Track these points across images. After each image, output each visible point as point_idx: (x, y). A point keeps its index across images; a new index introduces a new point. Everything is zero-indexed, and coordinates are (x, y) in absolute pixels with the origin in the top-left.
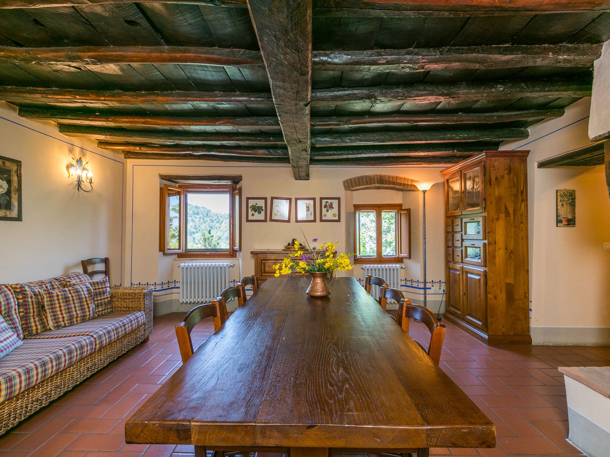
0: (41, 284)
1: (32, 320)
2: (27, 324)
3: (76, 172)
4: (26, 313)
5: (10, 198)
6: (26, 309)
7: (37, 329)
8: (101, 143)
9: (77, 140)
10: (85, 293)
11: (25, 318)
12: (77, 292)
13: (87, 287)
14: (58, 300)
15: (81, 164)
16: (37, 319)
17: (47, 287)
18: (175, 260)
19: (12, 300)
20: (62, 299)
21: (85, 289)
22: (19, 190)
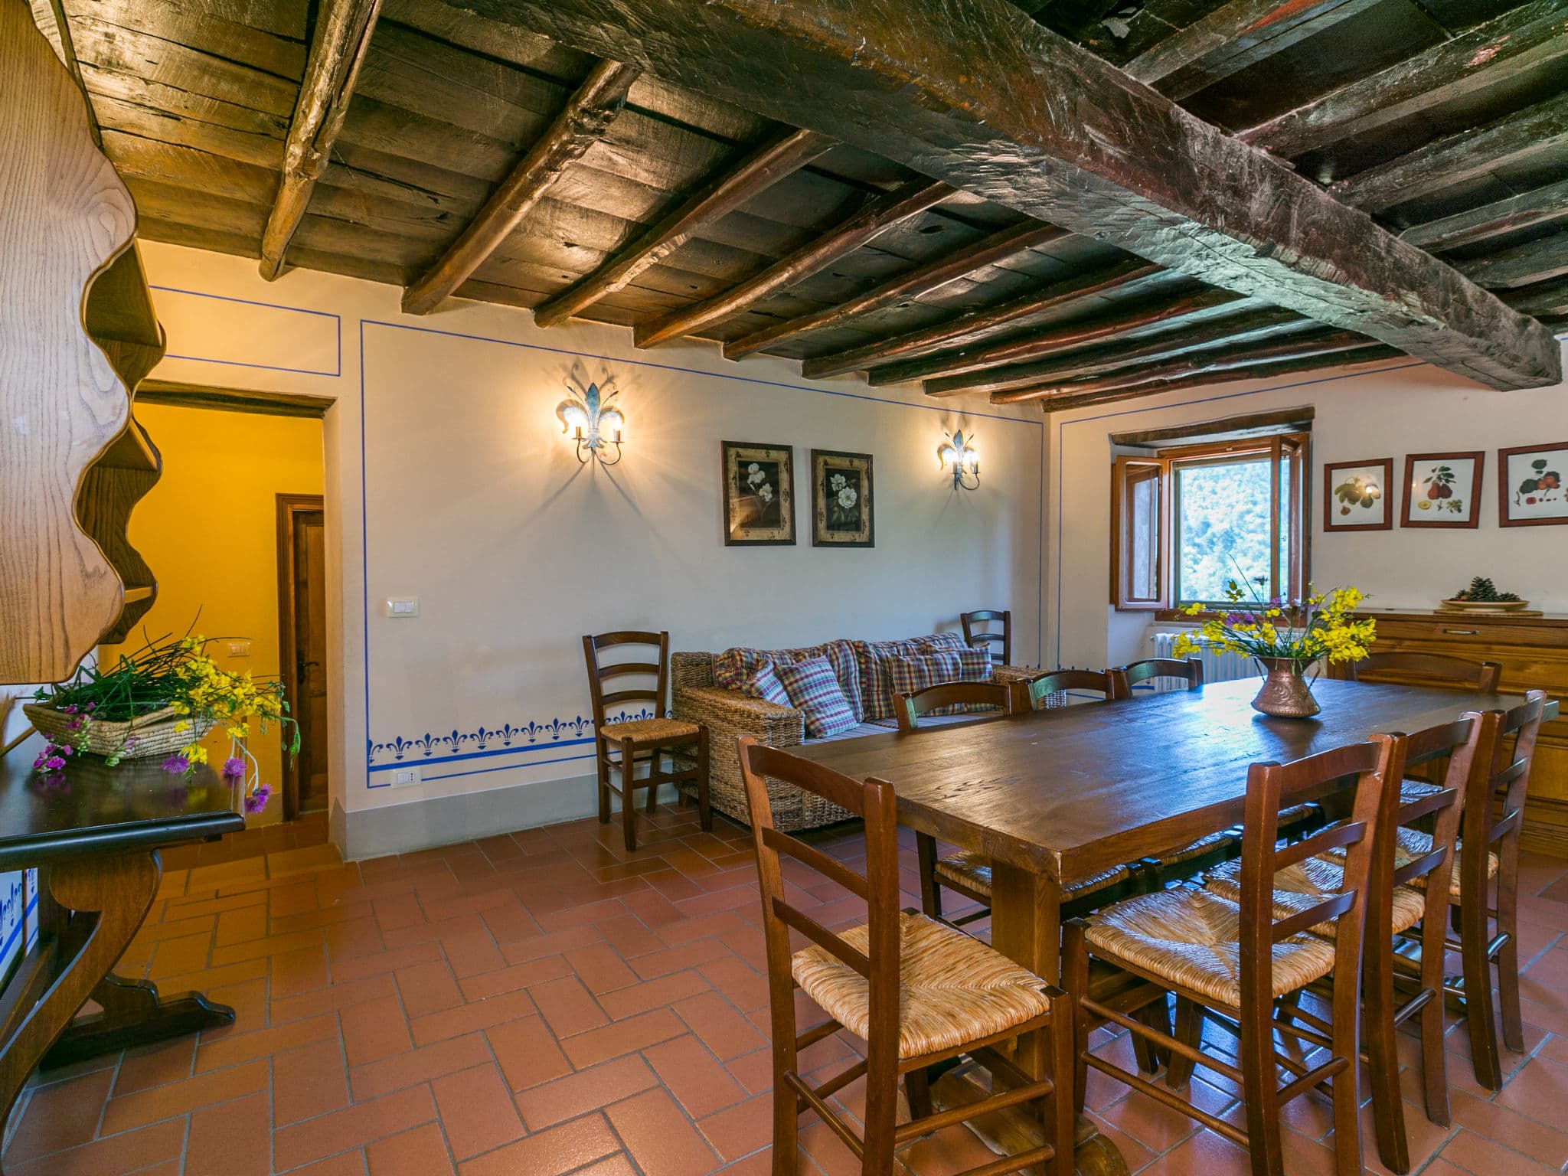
0: (892, 645)
1: (875, 697)
2: (869, 701)
3: (951, 458)
4: (869, 685)
5: (860, 513)
6: (869, 679)
7: (881, 712)
8: (996, 395)
9: (953, 400)
10: (949, 667)
11: (867, 692)
12: (937, 664)
13: (953, 659)
14: (910, 672)
15: (961, 443)
16: (881, 697)
17: (898, 651)
18: (1151, 625)
19: (852, 663)
20: (915, 672)
21: (949, 661)
22: (870, 500)
